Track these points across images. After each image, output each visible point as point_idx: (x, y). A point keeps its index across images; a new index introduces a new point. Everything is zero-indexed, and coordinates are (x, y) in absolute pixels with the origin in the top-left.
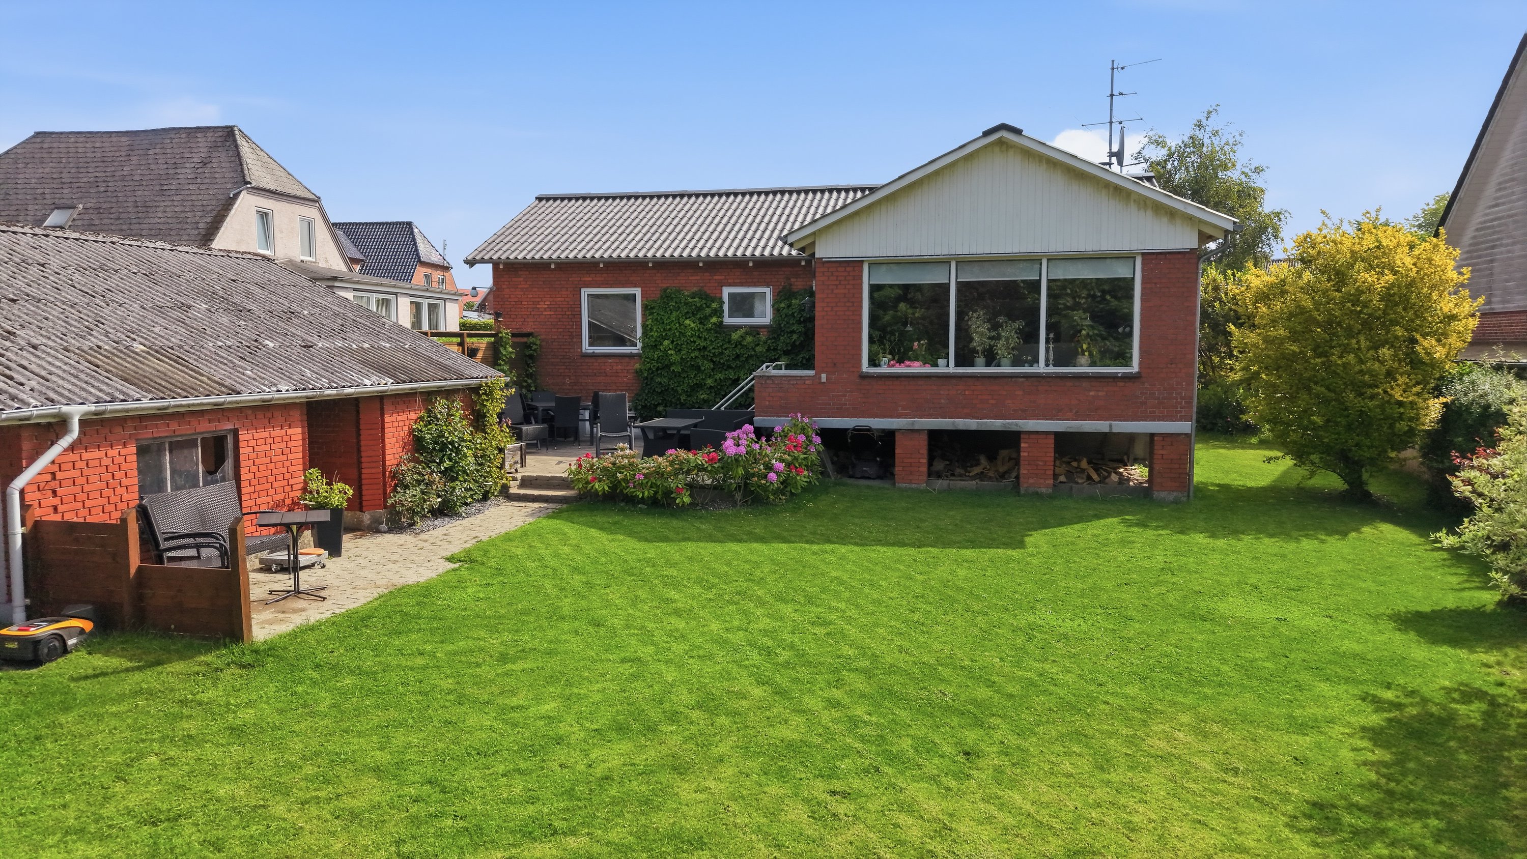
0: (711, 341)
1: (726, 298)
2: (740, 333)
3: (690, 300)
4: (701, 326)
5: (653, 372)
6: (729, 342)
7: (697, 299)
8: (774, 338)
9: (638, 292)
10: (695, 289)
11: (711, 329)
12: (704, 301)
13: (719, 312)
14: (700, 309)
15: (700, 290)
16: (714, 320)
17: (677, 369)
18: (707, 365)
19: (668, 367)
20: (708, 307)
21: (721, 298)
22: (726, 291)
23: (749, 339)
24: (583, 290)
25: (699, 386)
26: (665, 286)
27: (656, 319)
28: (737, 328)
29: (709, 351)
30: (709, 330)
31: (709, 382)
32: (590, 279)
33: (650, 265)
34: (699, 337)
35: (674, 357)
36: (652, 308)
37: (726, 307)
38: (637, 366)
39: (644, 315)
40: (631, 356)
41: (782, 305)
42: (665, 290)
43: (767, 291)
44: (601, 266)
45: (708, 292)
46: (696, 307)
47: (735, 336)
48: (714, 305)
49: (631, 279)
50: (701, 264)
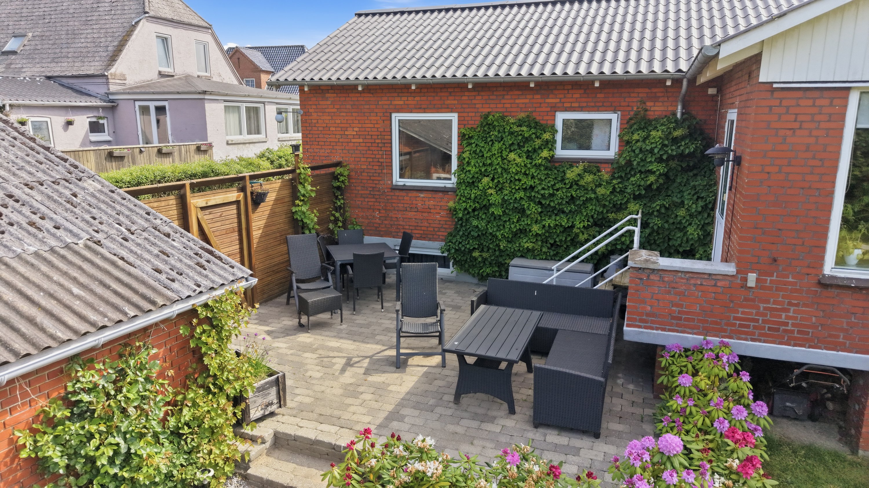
0: (540, 179)
1: (559, 125)
2: (578, 170)
3: (516, 129)
4: (529, 161)
5: (469, 213)
6: (563, 180)
7: (524, 128)
8: (621, 177)
9: (454, 117)
10: (522, 115)
11: (540, 165)
12: (533, 131)
13: (550, 144)
14: (527, 140)
15: (528, 116)
16: (545, 153)
17: (498, 211)
18: (533, 209)
19: (486, 207)
20: (537, 137)
21: (553, 126)
22: (560, 117)
23: (589, 178)
24: (394, 115)
25: (523, 232)
26: (486, 110)
27: (475, 152)
28: (572, 162)
29: (538, 192)
30: (538, 166)
31: (536, 228)
32: (401, 103)
33: (470, 86)
34: (525, 174)
35: (495, 198)
36: (471, 138)
37: (559, 137)
38: (451, 204)
39: (460, 145)
40: (444, 191)
41: (636, 137)
42: (486, 117)
43: (614, 117)
44: (413, 87)
45: (538, 118)
46: (524, 137)
47: (571, 175)
48: (546, 136)
49: (449, 102)
50: (532, 85)
